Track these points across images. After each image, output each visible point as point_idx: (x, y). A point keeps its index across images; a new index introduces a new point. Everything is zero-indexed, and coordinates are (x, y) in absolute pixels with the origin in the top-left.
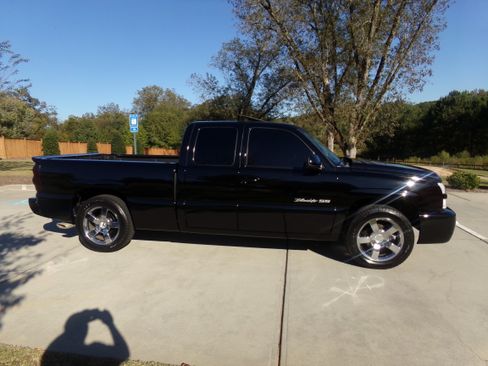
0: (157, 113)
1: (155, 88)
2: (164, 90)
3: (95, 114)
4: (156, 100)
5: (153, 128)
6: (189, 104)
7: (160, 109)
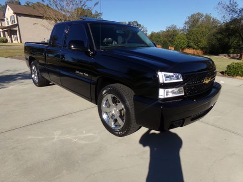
0: (196, 29)
1: (199, 14)
2: (205, 14)
3: (165, 30)
4: (198, 21)
5: (192, 38)
6: (219, 23)
7: (199, 27)
